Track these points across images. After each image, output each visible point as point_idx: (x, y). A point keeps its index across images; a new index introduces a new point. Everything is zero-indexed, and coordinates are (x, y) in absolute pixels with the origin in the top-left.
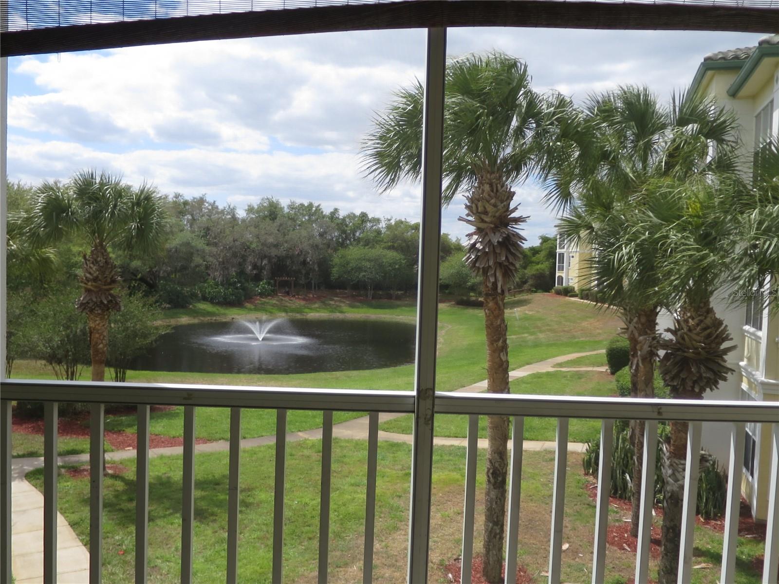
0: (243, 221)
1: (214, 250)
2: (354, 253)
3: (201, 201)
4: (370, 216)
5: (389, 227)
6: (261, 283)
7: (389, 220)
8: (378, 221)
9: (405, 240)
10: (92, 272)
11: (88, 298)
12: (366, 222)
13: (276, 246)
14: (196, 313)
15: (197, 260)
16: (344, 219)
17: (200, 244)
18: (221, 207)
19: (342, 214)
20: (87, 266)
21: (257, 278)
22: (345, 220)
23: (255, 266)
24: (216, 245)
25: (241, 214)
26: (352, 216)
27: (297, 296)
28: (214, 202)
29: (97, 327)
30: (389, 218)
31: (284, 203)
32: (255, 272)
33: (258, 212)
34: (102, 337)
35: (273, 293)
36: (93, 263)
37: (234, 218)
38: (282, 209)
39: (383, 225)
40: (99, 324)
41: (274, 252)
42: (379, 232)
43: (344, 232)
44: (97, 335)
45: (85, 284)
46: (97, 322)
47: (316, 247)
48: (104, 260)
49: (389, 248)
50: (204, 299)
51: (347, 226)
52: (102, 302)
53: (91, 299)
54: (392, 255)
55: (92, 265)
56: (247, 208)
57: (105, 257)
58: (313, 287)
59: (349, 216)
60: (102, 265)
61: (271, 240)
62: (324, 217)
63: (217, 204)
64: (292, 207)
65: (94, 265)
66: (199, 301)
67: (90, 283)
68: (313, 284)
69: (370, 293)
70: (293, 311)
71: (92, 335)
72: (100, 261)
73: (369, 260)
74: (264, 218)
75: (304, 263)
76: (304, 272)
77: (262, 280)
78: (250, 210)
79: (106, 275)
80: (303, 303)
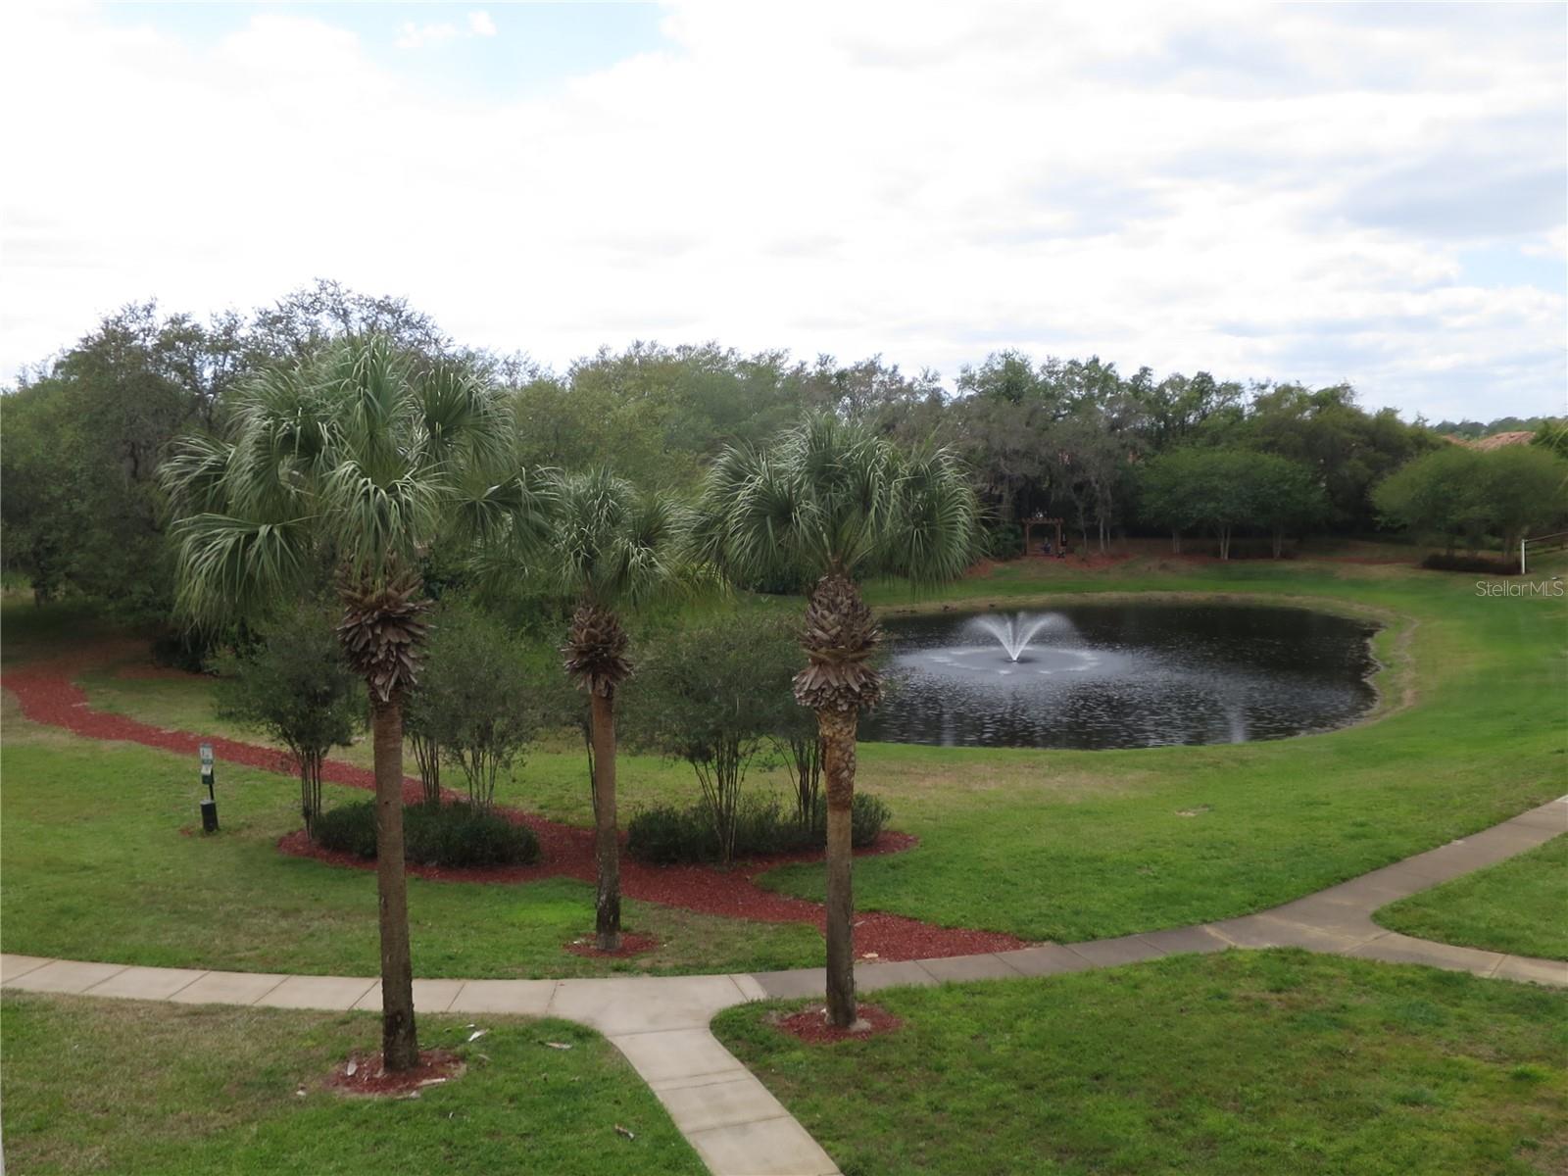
0: (958, 405)
2: (1186, 459)
4: (1218, 381)
5: (1261, 403)
7: (1264, 387)
8: (1235, 389)
9: (1299, 427)
10: (828, 627)
11: (821, 680)
12: (1208, 394)
13: (1025, 455)
16: (1161, 389)
18: (907, 380)
19: (1157, 379)
20: (816, 612)
22: (1163, 392)
25: (951, 390)
26: (1178, 382)
28: (895, 368)
29: (837, 736)
30: (1263, 383)
33: (982, 383)
34: (847, 755)
35: (1020, 551)
36: (828, 609)
37: (936, 397)
38: (1031, 377)
39: (1246, 400)
40: (841, 730)
41: (1021, 468)
42: (1237, 412)
43: (1162, 416)
44: (838, 753)
45: (814, 649)
46: (838, 727)
47: (1106, 454)
48: (850, 601)
49: (1268, 447)
51: (1166, 402)
52: (849, 689)
53: (828, 682)
54: (1272, 461)
55: (826, 613)
56: (959, 375)
57: (850, 594)
58: (1102, 536)
59: (1171, 383)
60: (845, 611)
61: (1013, 443)
62: (1120, 386)
63: (901, 372)
64: (1050, 370)
65: (831, 613)
67: (824, 650)
68: (1102, 530)
69: (1224, 546)
71: (828, 751)
72: (842, 603)
73: (1227, 476)
74: (997, 395)
75: (1083, 487)
76: (1081, 506)
78: (966, 380)
79: (853, 633)
80: (1081, 570)
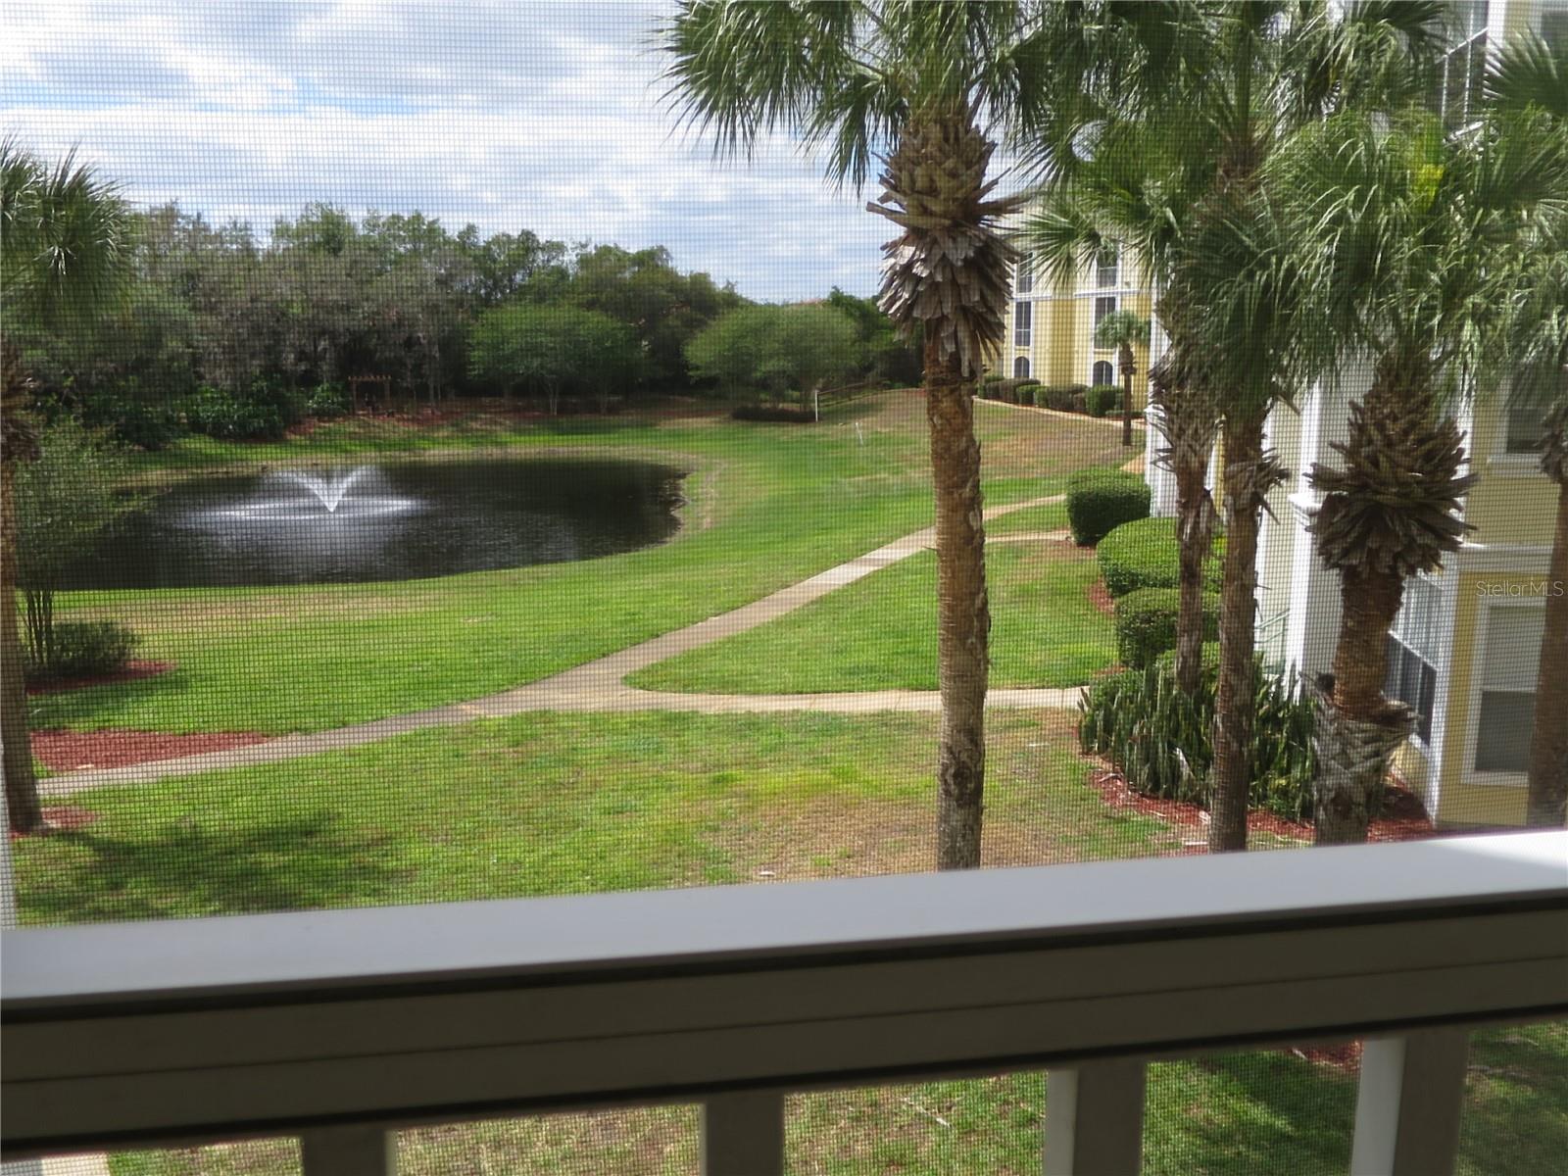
0: (270, 255)
1: (211, 320)
2: (515, 319)
3: (170, 214)
4: (542, 240)
5: (584, 261)
6: (319, 389)
7: (584, 246)
8: (558, 248)
9: (620, 287)
12: (534, 250)
13: (346, 309)
14: (182, 459)
15: (174, 344)
16: (487, 248)
17: (179, 308)
18: (215, 228)
19: (483, 237)
21: (309, 380)
22: (490, 249)
23: (302, 356)
24: (212, 309)
25: (264, 242)
26: (502, 241)
27: (397, 416)
28: (199, 215)
30: (583, 242)
31: (357, 216)
32: (303, 367)
33: (299, 234)
35: (347, 411)
37: (248, 251)
38: (351, 228)
39: (569, 258)
41: (341, 321)
42: (562, 273)
43: (489, 273)
47: (432, 309)
49: (591, 305)
50: (197, 427)
51: (495, 261)
54: (596, 320)
56: (273, 226)
58: (432, 392)
59: (496, 240)
61: (333, 296)
62: (447, 242)
63: (207, 220)
64: (372, 223)
66: (185, 434)
68: (431, 388)
69: (554, 402)
70: (391, 446)
73: (552, 333)
74: (315, 248)
75: (410, 343)
76: (409, 362)
77: (319, 383)
78: (281, 231)
80: (414, 428)
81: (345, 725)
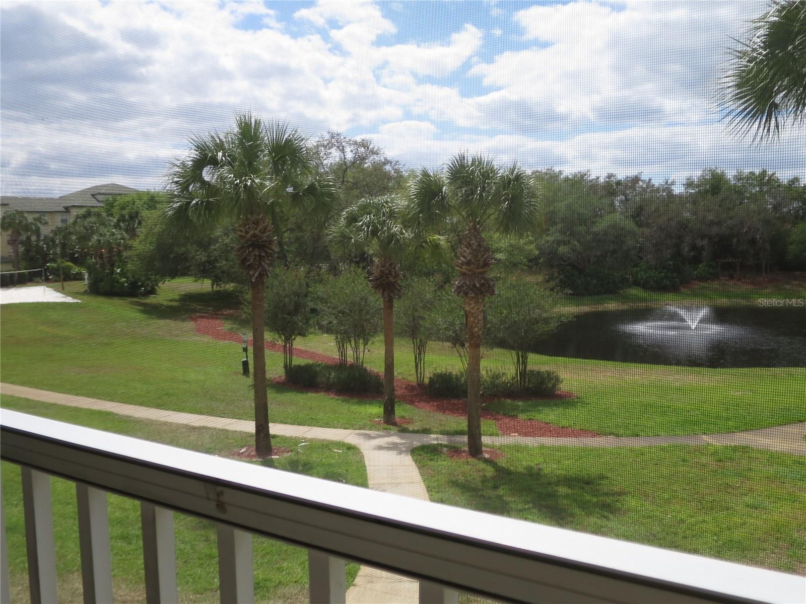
0: (680, 196)
1: (647, 231)
3: (636, 180)
6: (701, 266)
10: (466, 256)
11: (462, 282)
13: (719, 223)
14: (626, 299)
15: (630, 242)
17: (630, 225)
18: (657, 185)
19: (803, 183)
20: (462, 249)
21: (696, 260)
23: (694, 247)
24: (648, 225)
25: (679, 190)
27: (743, 280)
28: (650, 180)
29: (472, 310)
31: (731, 174)
32: (692, 254)
33: (698, 186)
34: (477, 320)
35: (714, 277)
36: (466, 247)
37: (670, 195)
38: (727, 182)
40: (474, 307)
41: (715, 230)
44: (472, 319)
45: (460, 267)
46: (472, 306)
47: (767, 222)
48: (477, 243)
50: (636, 283)
52: (474, 285)
53: (465, 283)
55: (465, 249)
56: (685, 182)
57: (478, 240)
58: (764, 269)
60: (475, 248)
61: (711, 217)
62: (780, 186)
63: (653, 182)
64: (739, 178)
65: (468, 248)
66: (630, 286)
67: (464, 267)
68: (764, 266)
70: (736, 297)
71: (468, 318)
72: (473, 244)
74: (706, 191)
75: (753, 241)
76: (752, 252)
77: (701, 262)
78: (689, 184)
79: (478, 259)
80: (750, 287)
81: (637, 435)
